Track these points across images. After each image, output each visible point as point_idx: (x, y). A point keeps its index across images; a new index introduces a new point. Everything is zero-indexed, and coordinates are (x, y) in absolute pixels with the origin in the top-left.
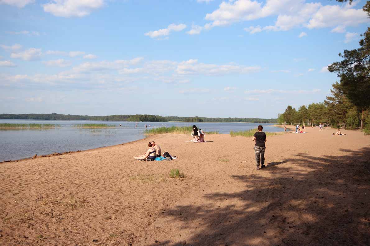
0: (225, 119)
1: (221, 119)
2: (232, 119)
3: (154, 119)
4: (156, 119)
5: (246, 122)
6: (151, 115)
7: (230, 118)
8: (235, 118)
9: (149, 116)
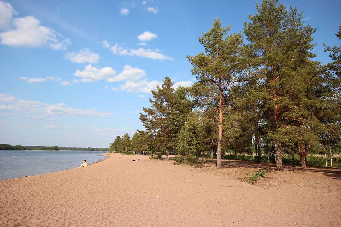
0: (80, 148)
1: (77, 148)
2: (86, 148)
3: (8, 148)
4: (11, 148)
5: (96, 150)
6: (6, 145)
7: (84, 148)
8: (89, 148)
9: (3, 145)
